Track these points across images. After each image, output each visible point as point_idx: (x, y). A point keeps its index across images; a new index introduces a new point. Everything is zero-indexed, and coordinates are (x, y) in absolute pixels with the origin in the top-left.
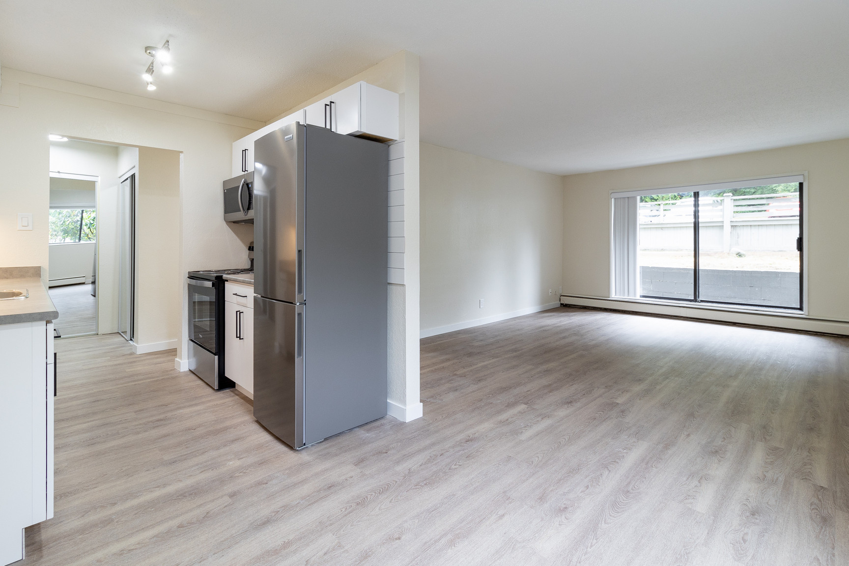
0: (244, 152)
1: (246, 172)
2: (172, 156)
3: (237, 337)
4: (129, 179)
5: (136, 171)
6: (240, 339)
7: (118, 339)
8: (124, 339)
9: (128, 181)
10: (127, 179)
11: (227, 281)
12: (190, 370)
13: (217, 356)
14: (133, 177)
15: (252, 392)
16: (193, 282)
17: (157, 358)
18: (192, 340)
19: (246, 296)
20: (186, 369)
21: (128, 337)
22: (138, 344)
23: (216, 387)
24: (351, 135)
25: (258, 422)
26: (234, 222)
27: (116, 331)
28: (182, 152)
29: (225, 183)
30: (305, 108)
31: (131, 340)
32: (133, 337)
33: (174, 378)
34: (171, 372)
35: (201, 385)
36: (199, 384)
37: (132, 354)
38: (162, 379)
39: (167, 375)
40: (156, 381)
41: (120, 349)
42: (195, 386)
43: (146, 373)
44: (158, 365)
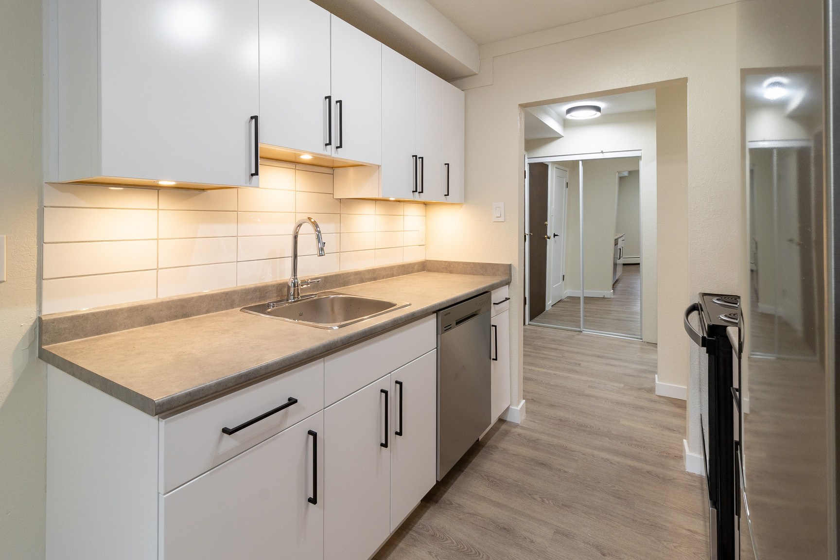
33: (666, 481)
34: (672, 462)
35: (697, 537)
36: (696, 533)
37: (652, 390)
38: (648, 472)
39: (662, 465)
40: (636, 471)
41: (645, 375)
42: (684, 532)
43: (639, 441)
44: (667, 433)
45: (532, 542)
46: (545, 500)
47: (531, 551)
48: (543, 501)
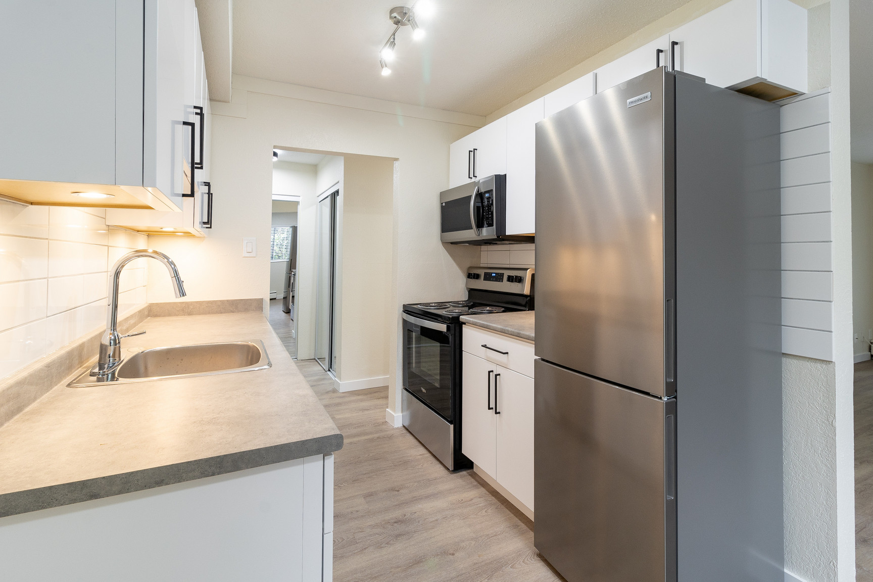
0: (472, 154)
1: (474, 179)
2: (384, 164)
3: (489, 408)
4: (329, 197)
5: (340, 187)
6: (496, 413)
7: (316, 368)
8: (321, 368)
9: (328, 200)
10: (328, 197)
11: (465, 324)
12: (404, 426)
13: (453, 425)
14: (335, 194)
15: (532, 509)
16: (412, 319)
17: (362, 401)
18: (406, 390)
19: (507, 353)
20: (400, 425)
21: (326, 367)
22: (340, 379)
23: (451, 468)
24: (730, 88)
25: (542, 557)
26: (452, 243)
27: (313, 357)
28: (397, 159)
29: (442, 194)
30: (595, 71)
31: (329, 370)
32: (331, 367)
33: (390, 437)
34: (384, 427)
35: (426, 456)
36: (423, 454)
37: (335, 391)
38: (378, 438)
39: (381, 430)
40: (372, 440)
41: (322, 382)
42: (419, 457)
43: (357, 424)
44: (366, 412)
45: (357, 511)
46: (340, 485)
47: (362, 516)
48: (339, 487)
